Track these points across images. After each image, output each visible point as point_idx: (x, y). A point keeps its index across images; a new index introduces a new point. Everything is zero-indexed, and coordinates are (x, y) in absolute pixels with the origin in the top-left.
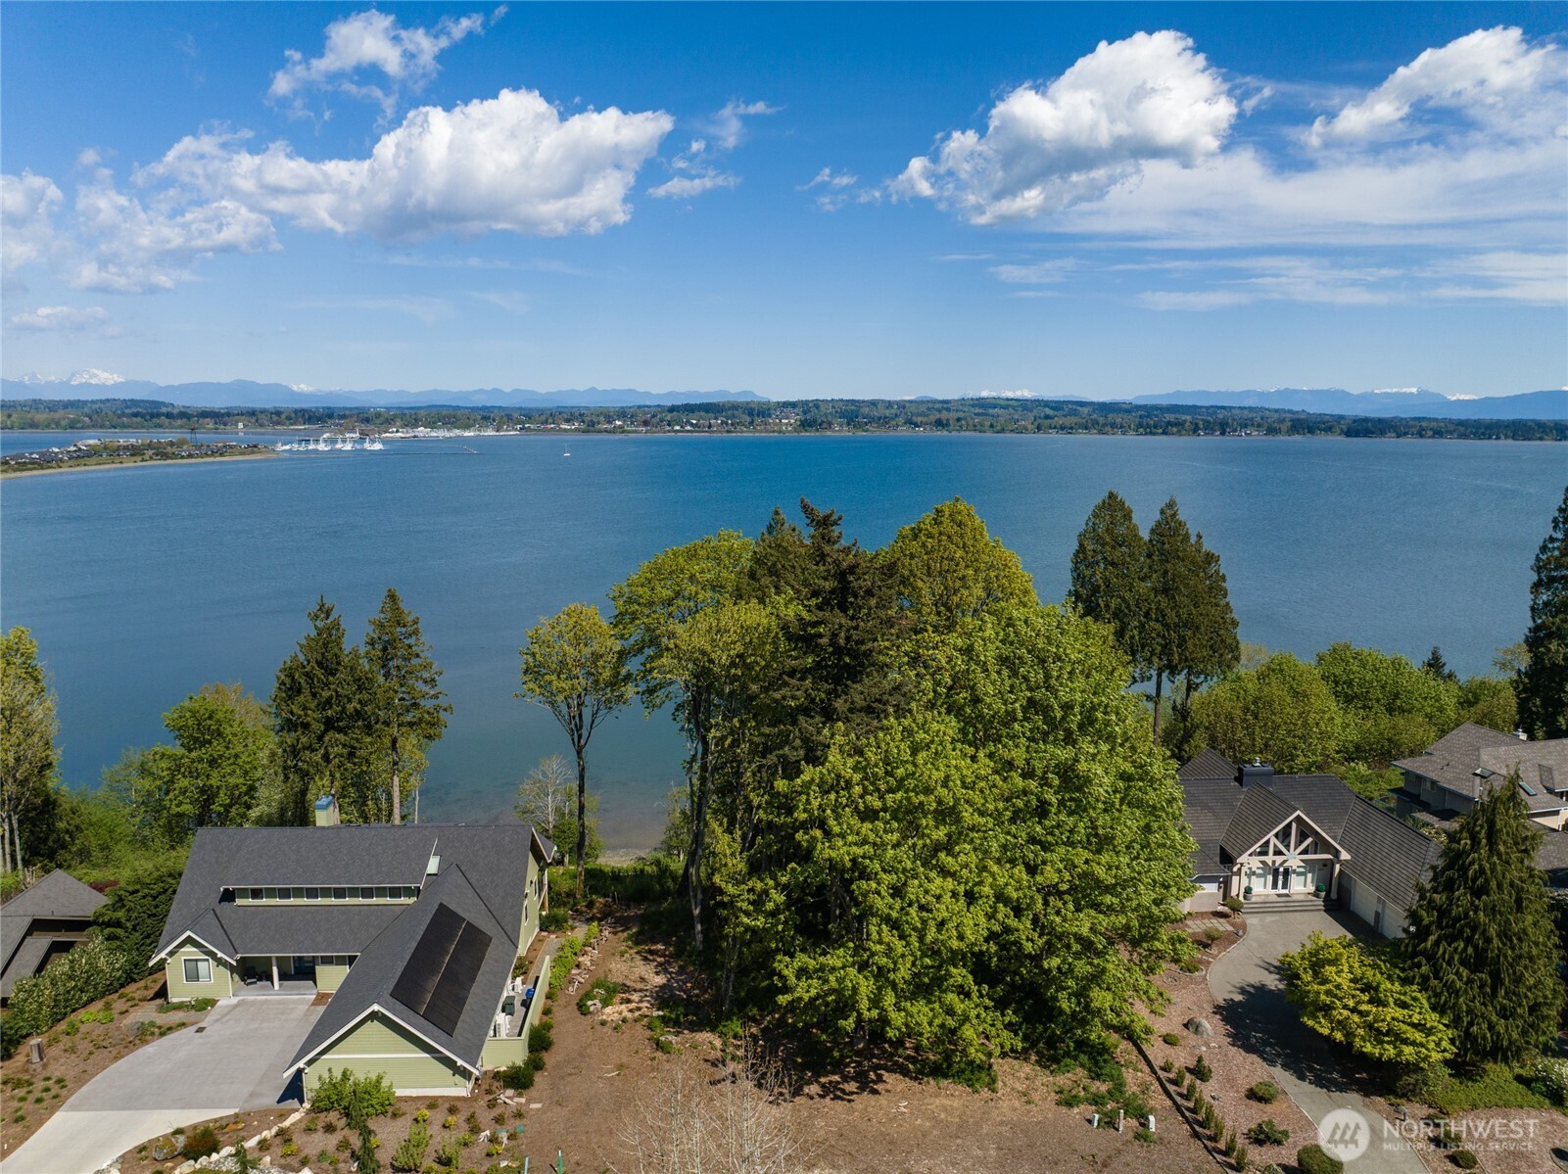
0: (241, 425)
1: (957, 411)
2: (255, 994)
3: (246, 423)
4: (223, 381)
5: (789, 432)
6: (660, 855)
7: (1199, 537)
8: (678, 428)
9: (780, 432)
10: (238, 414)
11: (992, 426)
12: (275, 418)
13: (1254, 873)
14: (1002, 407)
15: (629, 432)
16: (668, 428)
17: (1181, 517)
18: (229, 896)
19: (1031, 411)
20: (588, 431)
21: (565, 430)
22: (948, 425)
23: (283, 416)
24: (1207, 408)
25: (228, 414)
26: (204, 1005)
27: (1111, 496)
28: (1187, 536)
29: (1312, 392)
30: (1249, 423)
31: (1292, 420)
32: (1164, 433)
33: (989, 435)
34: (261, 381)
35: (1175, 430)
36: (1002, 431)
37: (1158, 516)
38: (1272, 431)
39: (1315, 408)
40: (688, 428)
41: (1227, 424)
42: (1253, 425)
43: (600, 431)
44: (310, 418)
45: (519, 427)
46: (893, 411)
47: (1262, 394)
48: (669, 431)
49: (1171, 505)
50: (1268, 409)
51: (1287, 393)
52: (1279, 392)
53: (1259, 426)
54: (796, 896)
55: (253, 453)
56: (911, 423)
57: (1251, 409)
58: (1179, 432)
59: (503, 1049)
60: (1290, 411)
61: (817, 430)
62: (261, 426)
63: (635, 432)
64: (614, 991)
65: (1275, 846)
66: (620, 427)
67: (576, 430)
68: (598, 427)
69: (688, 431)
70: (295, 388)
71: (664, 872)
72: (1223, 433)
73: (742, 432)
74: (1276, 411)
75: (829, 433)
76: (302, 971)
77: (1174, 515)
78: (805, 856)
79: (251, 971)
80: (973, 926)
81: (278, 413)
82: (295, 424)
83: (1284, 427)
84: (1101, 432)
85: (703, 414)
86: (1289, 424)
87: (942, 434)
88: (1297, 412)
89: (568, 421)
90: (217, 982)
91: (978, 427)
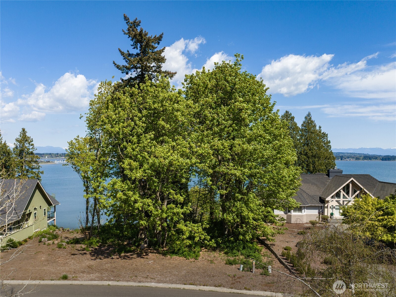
0: (46, 157)
3: (48, 156)
7: (320, 127)
10: (46, 154)
12: (56, 155)
13: (334, 208)
17: (313, 119)
23: (59, 155)
25: (43, 154)
27: (287, 112)
28: (315, 126)
29: (370, 149)
30: (350, 157)
31: (364, 156)
34: (54, 146)
37: (304, 119)
38: (357, 159)
39: (371, 153)
41: (343, 157)
42: (351, 157)
47: (354, 149)
49: (309, 115)
50: (356, 154)
51: (362, 149)
53: (353, 157)
55: (48, 163)
57: (351, 153)
60: (363, 154)
62: (52, 157)
65: (343, 195)
72: (341, 160)
74: (359, 154)
77: (310, 118)
81: (57, 154)
82: (62, 157)
83: (361, 158)
86: (363, 157)
88: (366, 154)
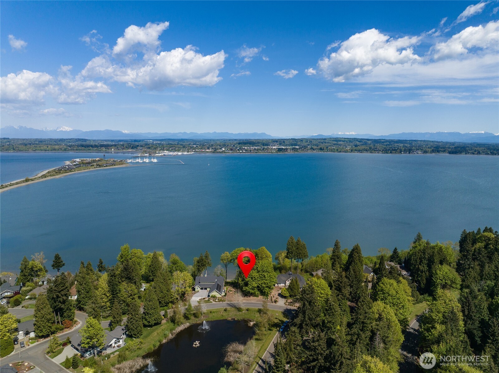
0: (113, 150)
1: (328, 143)
2: (202, 290)
4: (102, 130)
5: (275, 153)
6: (235, 280)
8: (241, 151)
9: (272, 153)
10: (112, 146)
11: (337, 150)
12: (122, 147)
14: (343, 141)
15: (226, 153)
16: (238, 151)
18: (200, 282)
19: (352, 142)
20: (214, 152)
21: (208, 152)
22: (323, 149)
23: (125, 146)
24: (409, 141)
25: (109, 146)
26: (198, 291)
30: (420, 148)
32: (391, 153)
33: (336, 153)
35: (394, 152)
36: (340, 152)
38: (426, 151)
40: (244, 151)
41: (413, 148)
43: (218, 152)
44: (132, 147)
45: (194, 150)
46: (308, 143)
47: (431, 134)
48: (238, 152)
52: (437, 133)
53: (423, 149)
54: (245, 283)
56: (312, 149)
58: (395, 153)
59: (223, 294)
61: (283, 152)
62: (118, 149)
63: (228, 153)
64: (231, 291)
66: (224, 151)
67: (211, 152)
68: (218, 151)
69: (244, 152)
70: (123, 132)
71: (235, 282)
72: (409, 153)
73: (260, 153)
74: (432, 142)
75: (286, 153)
76: (206, 289)
78: (245, 280)
79: (202, 289)
80: (256, 285)
81: (123, 145)
82: (128, 149)
83: (431, 149)
84: (371, 152)
85: (249, 145)
86: (433, 148)
87: (321, 153)
89: (208, 148)
90: (199, 289)
91: (333, 151)
